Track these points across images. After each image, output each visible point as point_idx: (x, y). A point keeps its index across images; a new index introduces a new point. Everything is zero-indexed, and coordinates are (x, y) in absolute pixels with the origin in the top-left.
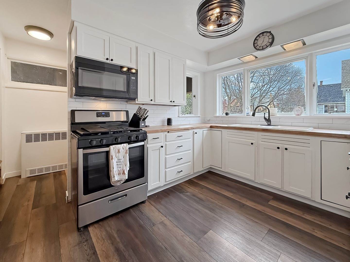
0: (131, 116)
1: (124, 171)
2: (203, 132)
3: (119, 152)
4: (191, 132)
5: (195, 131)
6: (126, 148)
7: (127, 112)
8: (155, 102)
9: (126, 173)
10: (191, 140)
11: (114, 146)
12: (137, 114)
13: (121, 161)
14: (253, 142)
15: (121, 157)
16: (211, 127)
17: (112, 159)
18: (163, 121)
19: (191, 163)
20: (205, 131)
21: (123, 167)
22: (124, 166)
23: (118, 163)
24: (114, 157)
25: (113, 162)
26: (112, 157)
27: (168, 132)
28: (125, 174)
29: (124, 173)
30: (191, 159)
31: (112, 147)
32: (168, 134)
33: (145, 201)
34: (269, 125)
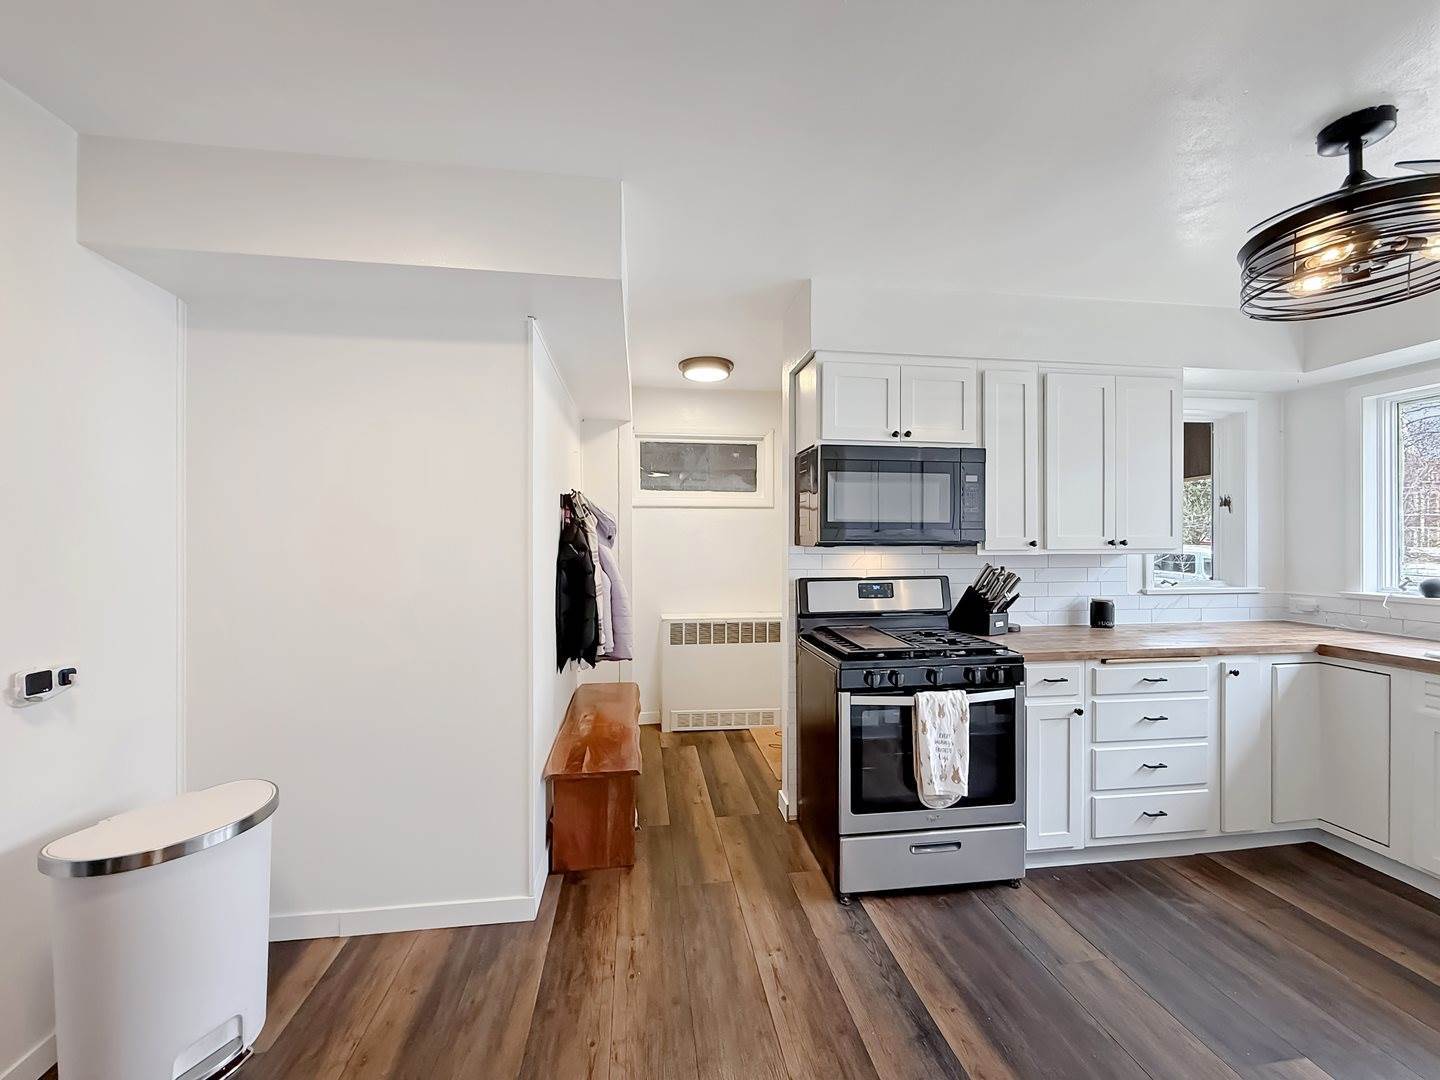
0: (957, 595)
1: (956, 772)
2: (1274, 671)
3: (941, 713)
4: (1209, 665)
5: (1231, 663)
6: (961, 703)
7: (945, 580)
8: (1044, 547)
9: (964, 776)
10: (1210, 697)
11: (927, 694)
12: (981, 589)
13: (949, 740)
15: (948, 730)
16: (1322, 650)
17: (924, 730)
18: (1073, 611)
19: (1206, 790)
20: (1288, 668)
21: (954, 757)
22: (958, 756)
23: (942, 746)
24: (929, 725)
25: (926, 741)
26: (924, 725)
27: (1104, 661)
28: (960, 781)
29: (956, 777)
30: (1209, 774)
31: (923, 697)
32: (1101, 669)
33: (1018, 880)
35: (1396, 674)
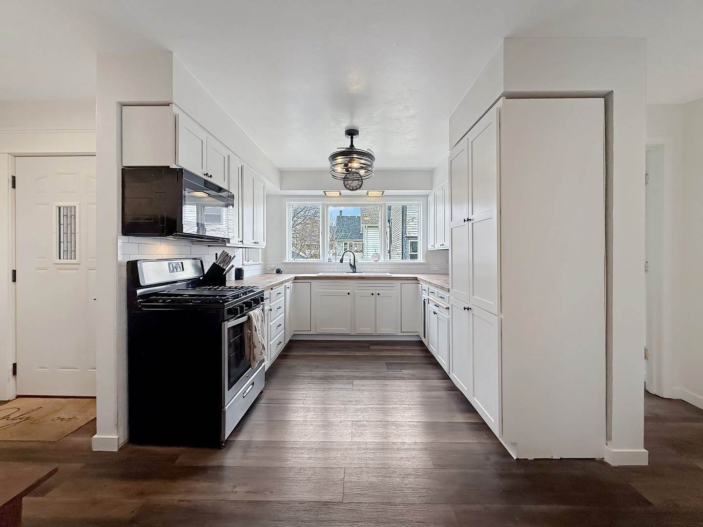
0: (207, 267)
4: (284, 286)
5: (287, 285)
6: (261, 313)
8: (243, 243)
10: (284, 297)
14: (348, 291)
15: (259, 327)
16: (296, 278)
20: (291, 285)
22: (262, 338)
25: (257, 335)
26: (256, 327)
27: (272, 289)
31: (251, 313)
34: (355, 272)
35: (312, 281)
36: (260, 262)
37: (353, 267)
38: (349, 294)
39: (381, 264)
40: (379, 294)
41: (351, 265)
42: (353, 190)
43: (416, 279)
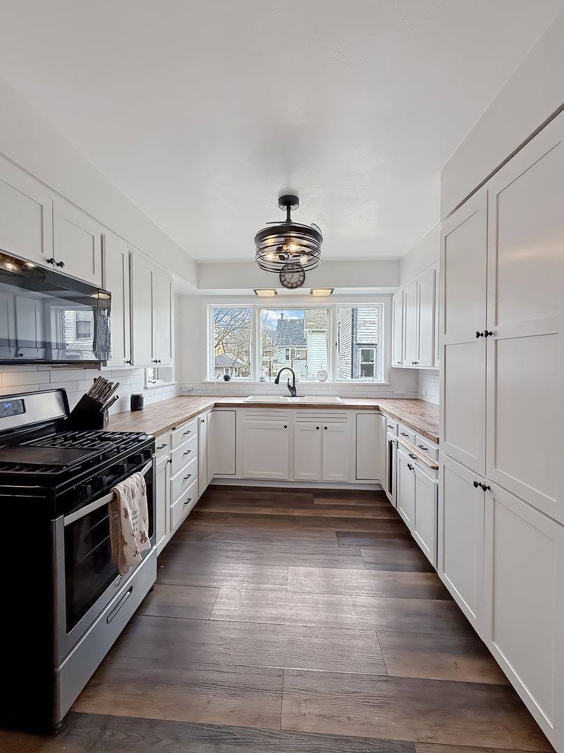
1: (143, 535)
3: (133, 495)
4: (196, 419)
5: (201, 417)
6: (141, 482)
7: (63, 393)
8: (133, 364)
10: (197, 436)
12: (92, 396)
13: (138, 513)
14: (286, 423)
15: (137, 505)
16: (216, 405)
17: (126, 515)
19: (196, 479)
21: (141, 524)
22: (143, 522)
24: (129, 509)
25: (129, 523)
26: (126, 511)
27: (174, 429)
28: (146, 539)
29: (143, 538)
30: (197, 472)
31: (120, 487)
34: (294, 396)
35: (238, 410)
36: (173, 382)
37: (292, 388)
38: (286, 427)
39: (328, 385)
40: (326, 428)
41: (289, 386)
42: (292, 288)
43: (377, 408)
